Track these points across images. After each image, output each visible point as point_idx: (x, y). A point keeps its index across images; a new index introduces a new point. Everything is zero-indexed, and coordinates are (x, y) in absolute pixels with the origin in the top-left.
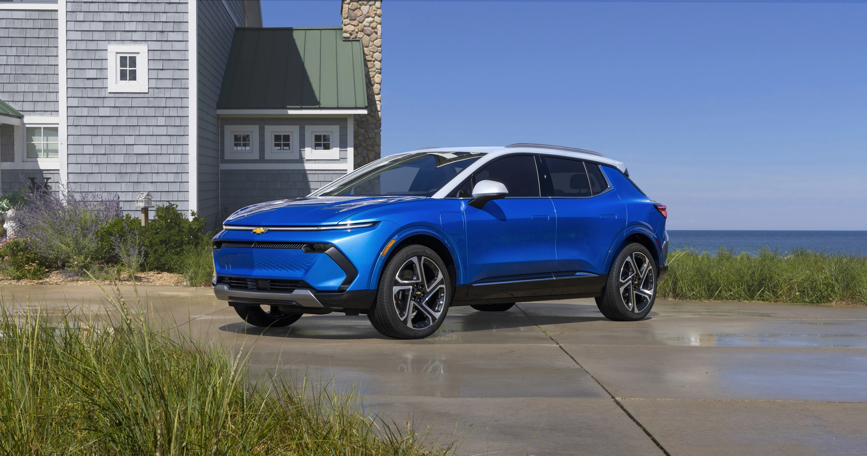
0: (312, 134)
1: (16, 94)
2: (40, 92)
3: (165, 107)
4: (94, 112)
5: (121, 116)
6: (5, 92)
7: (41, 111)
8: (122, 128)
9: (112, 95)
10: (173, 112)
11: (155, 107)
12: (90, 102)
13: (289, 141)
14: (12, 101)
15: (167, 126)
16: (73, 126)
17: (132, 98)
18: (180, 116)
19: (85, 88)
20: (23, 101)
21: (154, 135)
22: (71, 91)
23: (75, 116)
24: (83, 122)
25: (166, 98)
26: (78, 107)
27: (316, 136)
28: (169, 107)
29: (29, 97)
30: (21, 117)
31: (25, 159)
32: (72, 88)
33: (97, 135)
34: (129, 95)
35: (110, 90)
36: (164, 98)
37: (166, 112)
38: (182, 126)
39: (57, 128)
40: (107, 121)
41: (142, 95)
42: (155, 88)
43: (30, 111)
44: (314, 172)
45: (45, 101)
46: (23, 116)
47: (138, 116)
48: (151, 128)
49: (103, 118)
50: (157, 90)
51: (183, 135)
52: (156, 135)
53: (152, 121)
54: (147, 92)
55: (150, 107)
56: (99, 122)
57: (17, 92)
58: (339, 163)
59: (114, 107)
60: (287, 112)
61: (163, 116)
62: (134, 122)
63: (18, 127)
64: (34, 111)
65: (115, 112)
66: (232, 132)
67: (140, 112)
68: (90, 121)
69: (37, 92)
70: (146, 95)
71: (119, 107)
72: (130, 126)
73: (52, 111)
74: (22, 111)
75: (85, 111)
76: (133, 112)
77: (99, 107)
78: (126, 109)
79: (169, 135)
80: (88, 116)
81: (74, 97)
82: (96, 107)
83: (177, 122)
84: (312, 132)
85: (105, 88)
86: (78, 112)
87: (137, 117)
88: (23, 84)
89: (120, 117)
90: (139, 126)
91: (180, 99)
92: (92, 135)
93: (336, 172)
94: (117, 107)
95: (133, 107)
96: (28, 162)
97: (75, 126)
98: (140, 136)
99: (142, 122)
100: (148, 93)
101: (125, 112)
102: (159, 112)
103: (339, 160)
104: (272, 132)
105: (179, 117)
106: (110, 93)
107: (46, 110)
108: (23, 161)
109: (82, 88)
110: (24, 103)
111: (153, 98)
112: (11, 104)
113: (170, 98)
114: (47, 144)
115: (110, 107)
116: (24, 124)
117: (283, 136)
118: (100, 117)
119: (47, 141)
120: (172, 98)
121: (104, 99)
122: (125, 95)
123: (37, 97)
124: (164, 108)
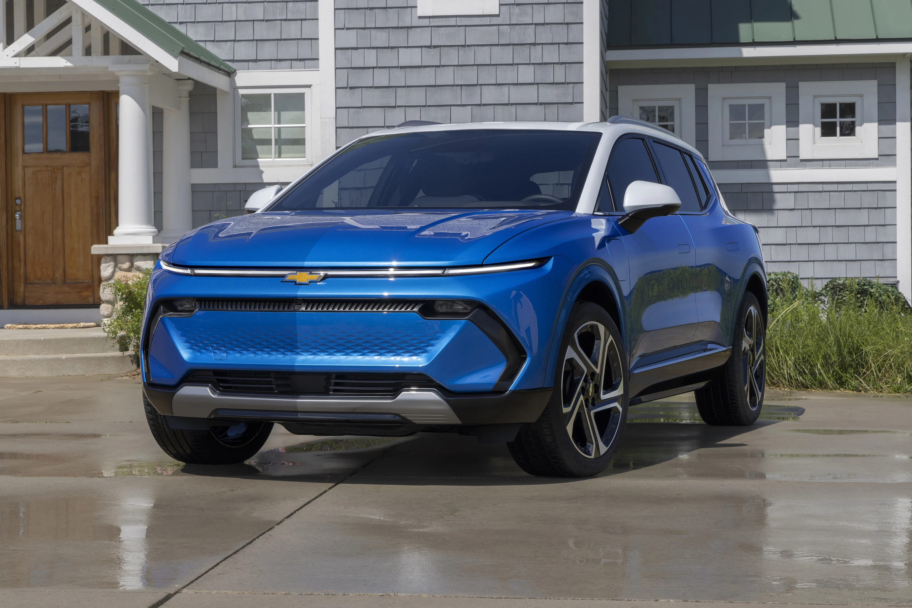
0: (814, 101)
1: (219, 26)
2: (267, 21)
3: (534, 44)
4: (388, 59)
5: (443, 66)
6: (198, 22)
7: (271, 60)
8: (448, 91)
9: (426, 22)
10: (551, 55)
11: (514, 45)
12: (380, 38)
13: (764, 119)
14: (213, 41)
15: (538, 84)
16: (346, 88)
17: (466, 26)
18: (565, 63)
19: (371, 9)
20: (234, 41)
21: (512, 104)
22: (343, 16)
23: (351, 68)
24: (366, 79)
25: (536, 24)
26: (356, 49)
27: (822, 105)
28: (542, 44)
29: (246, 32)
30: (230, 74)
31: (239, 162)
32: (345, 9)
33: (394, 107)
34: (460, 22)
35: (420, 12)
36: (531, 24)
37: (536, 54)
38: (568, 83)
39: (302, 95)
40: (415, 78)
41: (487, 21)
42: (513, 4)
43: (248, 61)
44: (820, 188)
45: (277, 40)
46: (235, 71)
47: (477, 65)
48: (506, 88)
49: (408, 70)
50: (517, 9)
51: (572, 103)
52: (516, 104)
53: (507, 75)
54: (498, 13)
55: (502, 45)
56: (398, 78)
57: (221, 22)
58: (877, 166)
59: (429, 47)
60: (741, 52)
61: (528, 64)
62: (470, 76)
63: (225, 93)
64: (256, 61)
65: (432, 58)
66: (634, 101)
67: (483, 56)
68: (382, 79)
69: (263, 20)
70: (495, 21)
71: (440, 46)
72: (461, 85)
73: (291, 60)
74: (233, 61)
75: (371, 58)
76: (468, 57)
77: (398, 47)
78: (454, 51)
79: (541, 104)
80: (376, 67)
81: (347, 29)
82: (392, 48)
83: (559, 75)
84: (815, 97)
85: (412, 7)
86: (358, 59)
87: (476, 67)
88: (235, 5)
89: (441, 68)
90: (481, 85)
91: (565, 26)
92: (384, 107)
93: (871, 187)
94: (435, 47)
95: (468, 46)
96: (244, 167)
97: (351, 88)
98: (483, 107)
99: (487, 76)
100: (498, 16)
101: (452, 57)
102: (521, 55)
103: (877, 159)
104: (724, 99)
105: (562, 63)
106: (420, 17)
107: (280, 57)
108: (235, 167)
109: (365, 8)
110: (236, 43)
111: (509, 25)
112: (211, 48)
113: (543, 24)
114: (279, 129)
115: (421, 47)
116: (235, 88)
117: (749, 105)
118: (402, 67)
119: (279, 123)
120: (547, 24)
121: (410, 30)
122: (452, 22)
123: (262, 31)
124: (532, 47)
